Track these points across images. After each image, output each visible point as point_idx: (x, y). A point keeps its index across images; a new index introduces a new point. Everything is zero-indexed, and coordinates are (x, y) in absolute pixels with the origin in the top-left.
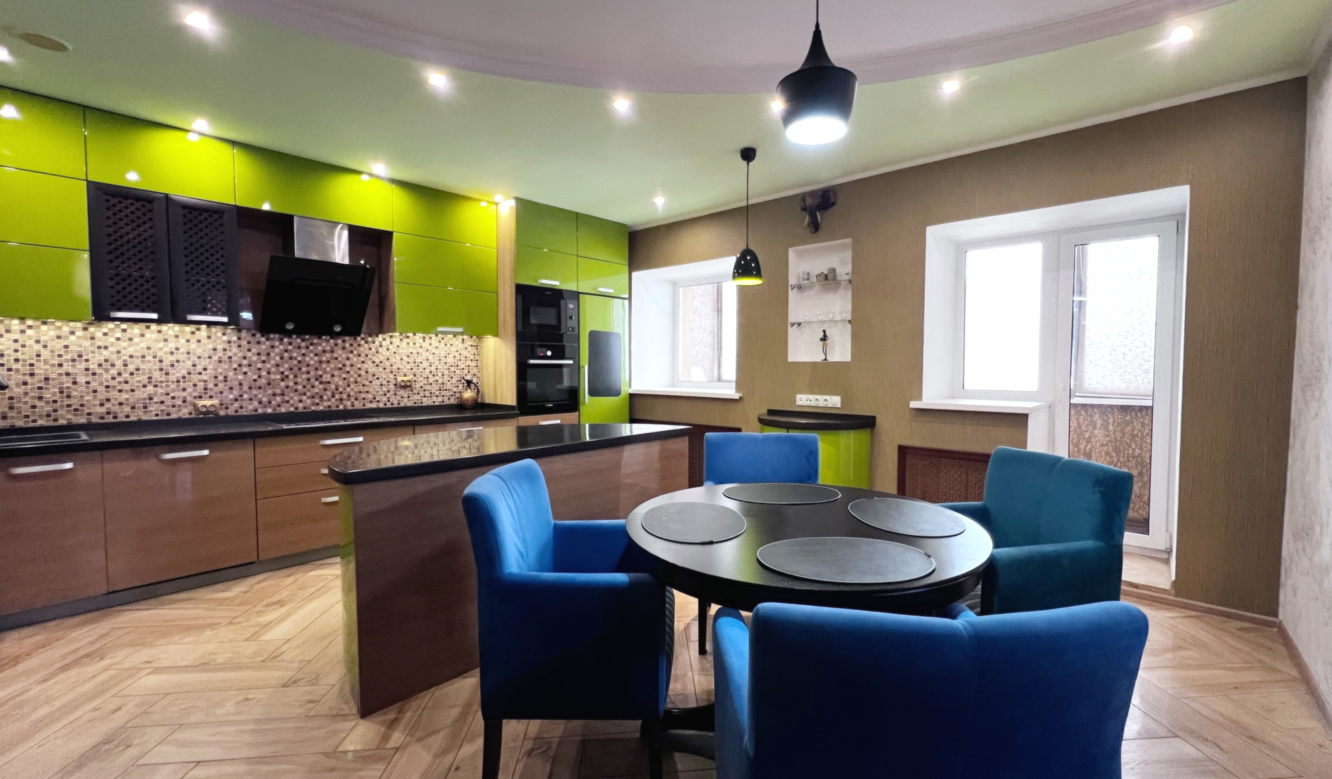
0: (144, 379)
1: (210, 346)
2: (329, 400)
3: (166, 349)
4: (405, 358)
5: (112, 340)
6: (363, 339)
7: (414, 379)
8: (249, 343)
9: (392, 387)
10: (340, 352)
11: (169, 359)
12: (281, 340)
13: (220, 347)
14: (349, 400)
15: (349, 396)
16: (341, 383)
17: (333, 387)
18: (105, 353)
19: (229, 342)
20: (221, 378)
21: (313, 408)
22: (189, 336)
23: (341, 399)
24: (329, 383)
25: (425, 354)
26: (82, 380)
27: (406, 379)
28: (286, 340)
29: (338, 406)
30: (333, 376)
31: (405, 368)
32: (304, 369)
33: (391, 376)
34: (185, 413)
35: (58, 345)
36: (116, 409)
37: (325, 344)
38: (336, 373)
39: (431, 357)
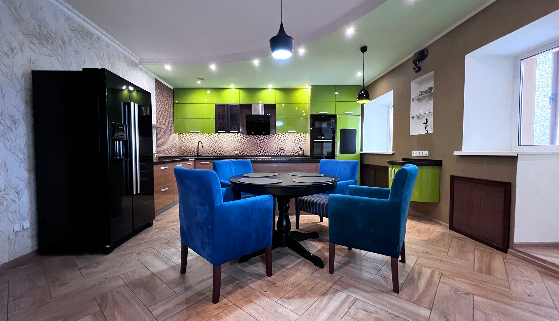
0: (226, 146)
1: (238, 139)
2: (262, 153)
3: (230, 139)
4: (282, 141)
5: (221, 137)
6: (271, 135)
7: (285, 147)
8: (245, 137)
9: (279, 149)
10: (265, 139)
11: (230, 142)
12: (252, 136)
13: (240, 139)
14: (267, 153)
15: (267, 152)
16: (265, 148)
18: (220, 140)
19: (241, 137)
20: (240, 146)
21: (259, 155)
22: (234, 136)
23: (265, 153)
24: (262, 148)
25: (288, 139)
26: (217, 146)
27: (282, 147)
28: (253, 137)
29: (264, 154)
30: (263, 146)
31: (282, 144)
32: (257, 144)
33: (279, 146)
34: (233, 154)
35: (213, 139)
36: (221, 153)
37: (262, 137)
38: (264, 145)
39: (290, 141)
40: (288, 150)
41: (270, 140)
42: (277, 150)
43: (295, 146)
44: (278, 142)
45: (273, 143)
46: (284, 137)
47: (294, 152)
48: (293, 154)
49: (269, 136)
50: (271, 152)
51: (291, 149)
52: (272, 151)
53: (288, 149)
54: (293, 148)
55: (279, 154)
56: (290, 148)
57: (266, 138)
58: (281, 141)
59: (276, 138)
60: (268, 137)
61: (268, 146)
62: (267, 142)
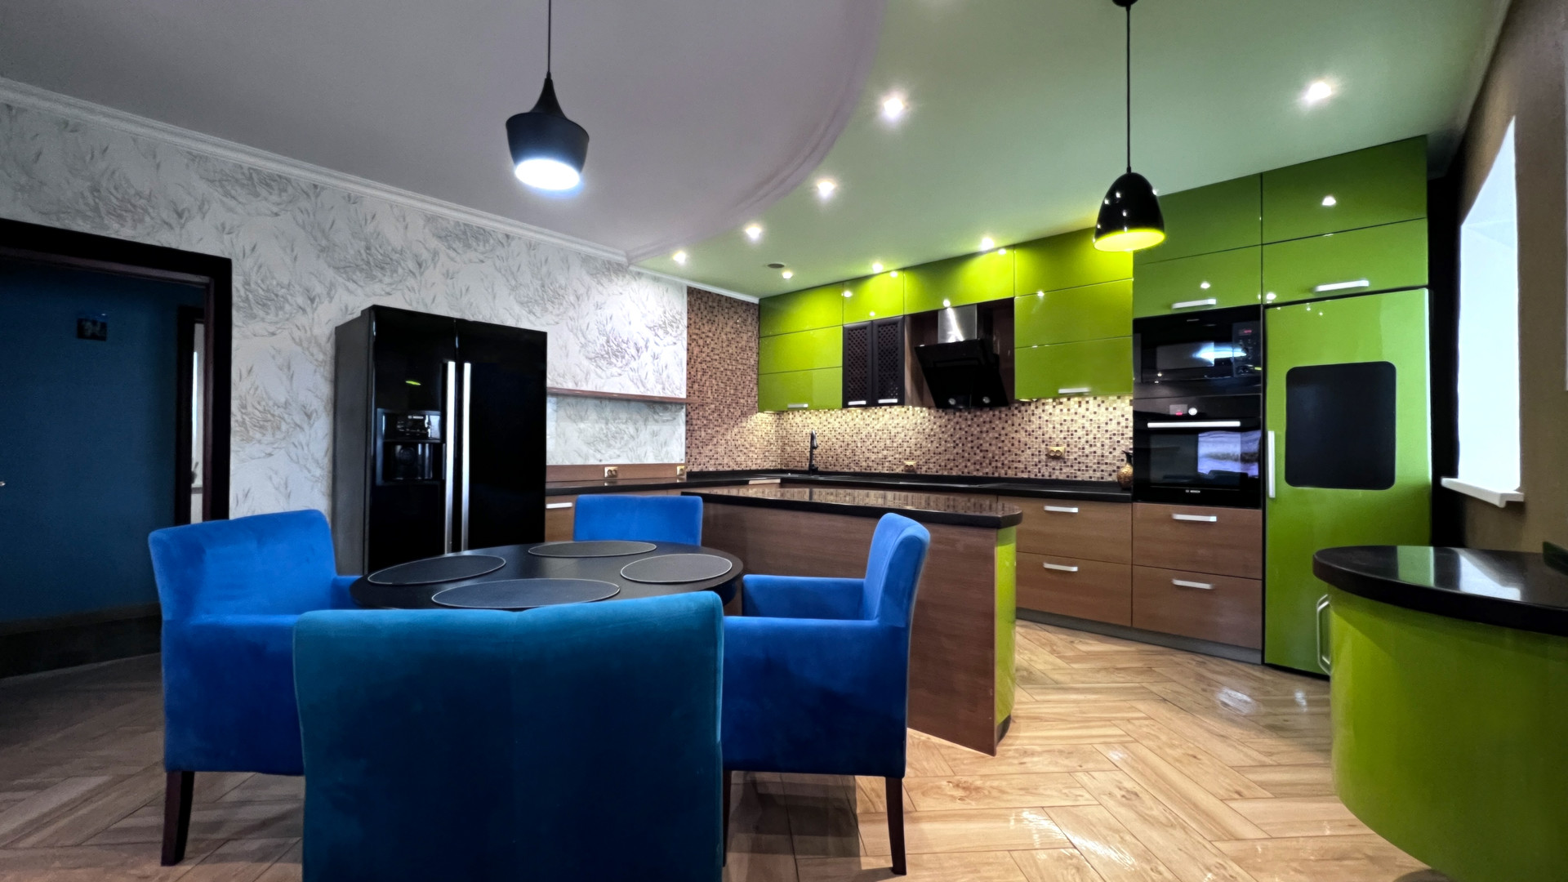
0: (882, 444)
1: (914, 421)
2: (987, 467)
3: (893, 425)
4: (1058, 426)
5: (871, 419)
6: (1016, 408)
7: (1068, 449)
8: (935, 417)
9: (1043, 457)
10: (997, 422)
11: (894, 431)
12: (955, 414)
13: (919, 421)
14: (1003, 468)
15: (1003, 464)
16: (997, 452)
17: (990, 455)
18: (869, 428)
19: (924, 418)
20: (919, 445)
21: (975, 473)
22: (903, 415)
23: (996, 467)
24: (987, 451)
25: (1081, 421)
26: (859, 445)
27: (1055, 449)
28: (958, 414)
29: (993, 474)
30: (990, 445)
31: (1058, 437)
32: (969, 439)
33: (1043, 446)
34: (899, 470)
35: (851, 424)
36: (871, 464)
37: (986, 416)
38: (994, 442)
39: (1087, 425)
40: (1079, 460)
41: (1013, 425)
42: (1036, 459)
43: (1106, 447)
44: (1040, 432)
45: (1022, 436)
46: (1065, 411)
47: (1104, 467)
48: (1098, 474)
49: (1010, 409)
50: (1016, 465)
51: (1091, 457)
52: (1019, 461)
53: (1080, 456)
54: (1099, 453)
55: (1047, 474)
56: (1087, 451)
57: (1000, 418)
58: (1051, 426)
59: (1033, 418)
60: (1006, 415)
61: (1006, 446)
62: (1003, 432)
